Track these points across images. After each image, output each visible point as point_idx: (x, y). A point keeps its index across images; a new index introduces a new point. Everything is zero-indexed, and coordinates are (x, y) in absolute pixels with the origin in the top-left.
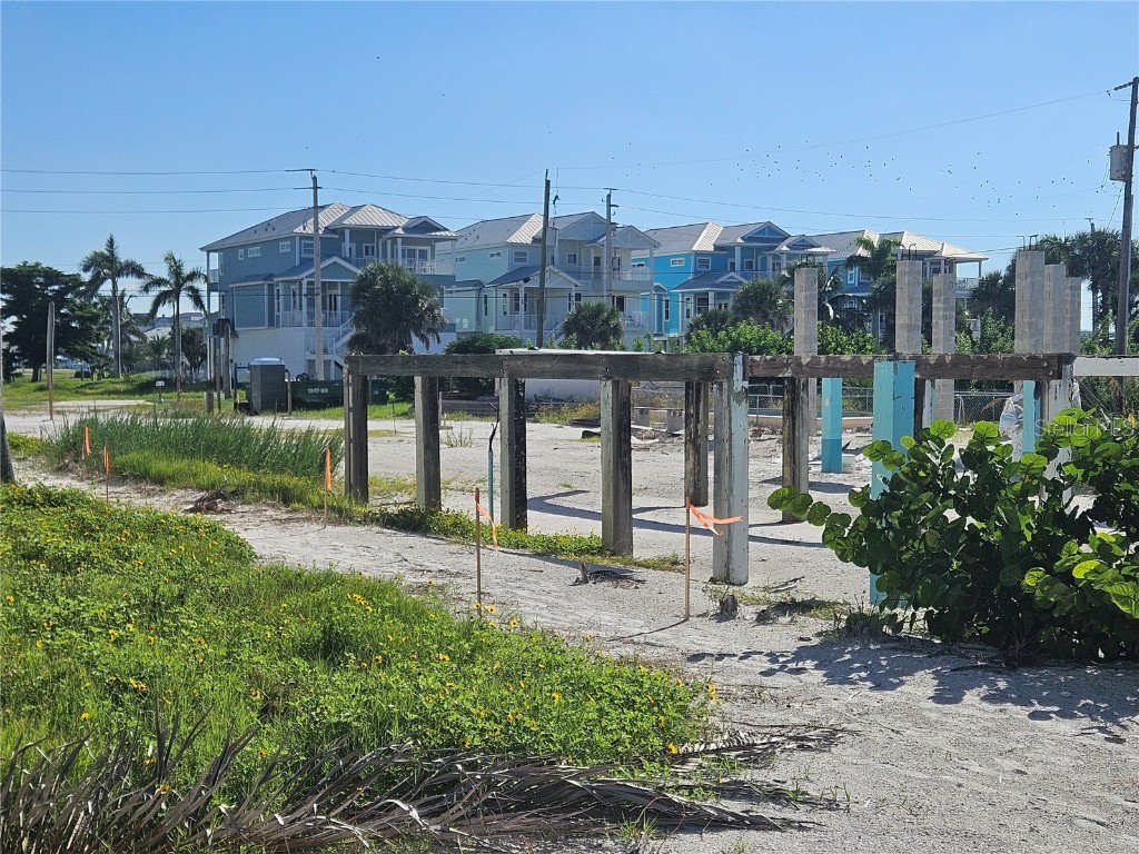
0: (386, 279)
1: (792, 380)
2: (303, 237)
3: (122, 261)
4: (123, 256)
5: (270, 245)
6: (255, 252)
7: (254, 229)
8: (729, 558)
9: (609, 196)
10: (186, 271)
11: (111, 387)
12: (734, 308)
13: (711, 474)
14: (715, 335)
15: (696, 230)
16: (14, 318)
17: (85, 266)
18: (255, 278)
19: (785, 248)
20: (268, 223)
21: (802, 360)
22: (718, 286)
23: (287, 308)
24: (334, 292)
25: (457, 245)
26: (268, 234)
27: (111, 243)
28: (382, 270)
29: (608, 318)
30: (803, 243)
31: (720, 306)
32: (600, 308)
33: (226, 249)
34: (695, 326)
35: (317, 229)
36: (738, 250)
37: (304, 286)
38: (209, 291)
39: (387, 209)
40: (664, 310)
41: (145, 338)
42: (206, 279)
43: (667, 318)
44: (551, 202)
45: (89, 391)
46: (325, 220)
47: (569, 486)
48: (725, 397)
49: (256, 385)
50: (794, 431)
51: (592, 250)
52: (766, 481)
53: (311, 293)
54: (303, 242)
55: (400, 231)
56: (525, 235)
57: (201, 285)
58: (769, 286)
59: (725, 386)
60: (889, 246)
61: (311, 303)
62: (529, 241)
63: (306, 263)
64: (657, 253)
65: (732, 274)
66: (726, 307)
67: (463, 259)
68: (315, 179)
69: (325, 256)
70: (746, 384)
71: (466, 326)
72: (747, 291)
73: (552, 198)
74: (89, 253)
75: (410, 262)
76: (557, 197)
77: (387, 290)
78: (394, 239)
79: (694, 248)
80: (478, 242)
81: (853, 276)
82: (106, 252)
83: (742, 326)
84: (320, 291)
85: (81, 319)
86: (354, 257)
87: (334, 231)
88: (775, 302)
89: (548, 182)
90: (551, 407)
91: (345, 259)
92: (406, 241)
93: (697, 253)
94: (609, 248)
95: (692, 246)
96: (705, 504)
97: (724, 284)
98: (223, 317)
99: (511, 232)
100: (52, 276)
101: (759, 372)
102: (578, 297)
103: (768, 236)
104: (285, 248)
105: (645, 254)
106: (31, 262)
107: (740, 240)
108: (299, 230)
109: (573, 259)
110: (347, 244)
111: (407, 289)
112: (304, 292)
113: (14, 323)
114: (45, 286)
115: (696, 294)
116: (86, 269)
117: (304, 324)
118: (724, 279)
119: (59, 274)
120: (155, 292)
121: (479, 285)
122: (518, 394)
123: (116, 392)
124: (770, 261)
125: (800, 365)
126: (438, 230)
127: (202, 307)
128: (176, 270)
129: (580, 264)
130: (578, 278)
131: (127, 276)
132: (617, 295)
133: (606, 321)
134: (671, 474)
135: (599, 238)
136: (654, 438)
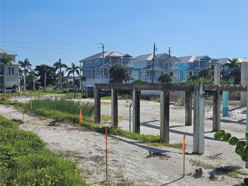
0: (117, 68)
1: (216, 92)
2: (101, 59)
3: (62, 64)
4: (62, 63)
5: (93, 61)
6: (90, 62)
7: (90, 57)
8: (198, 144)
9: (169, 49)
10: (76, 66)
11: (59, 92)
12: (198, 75)
13: (193, 116)
14: (194, 81)
15: (190, 57)
16: (40, 77)
17: (54, 65)
18: (90, 68)
19: (210, 62)
20: (93, 56)
21: (219, 86)
22: (194, 70)
23: (97, 74)
24: (107, 71)
25: (135, 61)
26: (93, 58)
27: (60, 60)
28: (116, 65)
29: (169, 77)
30: (215, 61)
31: (195, 75)
32: (167, 75)
33: (84, 61)
34: (189, 79)
35: (103, 57)
36: (199, 62)
37: (101, 70)
38: (81, 71)
39: (119, 52)
40: (182, 75)
41: (68, 81)
42: (80, 68)
43: (182, 77)
44: (155, 50)
45: (54, 92)
46: (105, 55)
47: (154, 119)
48: (197, 96)
49: (87, 91)
50: (216, 106)
51: (166, 62)
52: (208, 119)
53: (102, 71)
54: (101, 60)
55: (122, 57)
56: (150, 58)
57: (79, 70)
58: (207, 70)
59: (197, 93)
60: (235, 61)
61: (102, 74)
62: (151, 60)
63: (101, 64)
64: (181, 63)
65: (198, 67)
66: (196, 75)
67: (136, 64)
68: (103, 45)
69: (105, 63)
70: (204, 92)
71: (136, 79)
72: (201, 71)
73: (156, 49)
74: (55, 62)
75: (124, 64)
76: (157, 49)
77: (118, 70)
78: (121, 59)
79: (189, 62)
80: (140, 60)
81: (226, 68)
82: (59, 62)
83: (200, 79)
84: (104, 71)
85: (54, 77)
86: (112, 63)
87: (107, 57)
88: (208, 74)
89: (155, 45)
90: (154, 97)
91: (110, 64)
92: (123, 60)
93: (190, 63)
94: (169, 61)
95: (189, 61)
96: (191, 125)
97: (196, 70)
98: (83, 76)
99: (147, 58)
100: (48, 67)
101: (207, 89)
102: (162, 72)
103: (207, 59)
104: (96, 61)
105: (178, 63)
106: (44, 64)
107: (200, 60)
108: (100, 57)
109: (161, 64)
110: (110, 60)
111: (122, 70)
112: (101, 71)
113: (40, 78)
114: (47, 69)
115: (189, 72)
116: (54, 66)
117: (100, 78)
118: (196, 69)
119: (49, 67)
120: (69, 71)
121: (140, 69)
122: (138, 94)
123: (60, 93)
124: (207, 64)
125: (218, 87)
126: (131, 57)
127: (79, 74)
128: (73, 66)
129: (163, 65)
130: (162, 68)
131: (63, 67)
132: (171, 72)
133: (168, 78)
134: (182, 116)
135: (167, 59)
136: (178, 106)
